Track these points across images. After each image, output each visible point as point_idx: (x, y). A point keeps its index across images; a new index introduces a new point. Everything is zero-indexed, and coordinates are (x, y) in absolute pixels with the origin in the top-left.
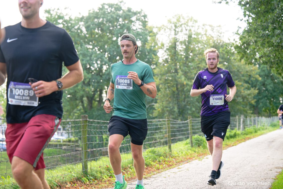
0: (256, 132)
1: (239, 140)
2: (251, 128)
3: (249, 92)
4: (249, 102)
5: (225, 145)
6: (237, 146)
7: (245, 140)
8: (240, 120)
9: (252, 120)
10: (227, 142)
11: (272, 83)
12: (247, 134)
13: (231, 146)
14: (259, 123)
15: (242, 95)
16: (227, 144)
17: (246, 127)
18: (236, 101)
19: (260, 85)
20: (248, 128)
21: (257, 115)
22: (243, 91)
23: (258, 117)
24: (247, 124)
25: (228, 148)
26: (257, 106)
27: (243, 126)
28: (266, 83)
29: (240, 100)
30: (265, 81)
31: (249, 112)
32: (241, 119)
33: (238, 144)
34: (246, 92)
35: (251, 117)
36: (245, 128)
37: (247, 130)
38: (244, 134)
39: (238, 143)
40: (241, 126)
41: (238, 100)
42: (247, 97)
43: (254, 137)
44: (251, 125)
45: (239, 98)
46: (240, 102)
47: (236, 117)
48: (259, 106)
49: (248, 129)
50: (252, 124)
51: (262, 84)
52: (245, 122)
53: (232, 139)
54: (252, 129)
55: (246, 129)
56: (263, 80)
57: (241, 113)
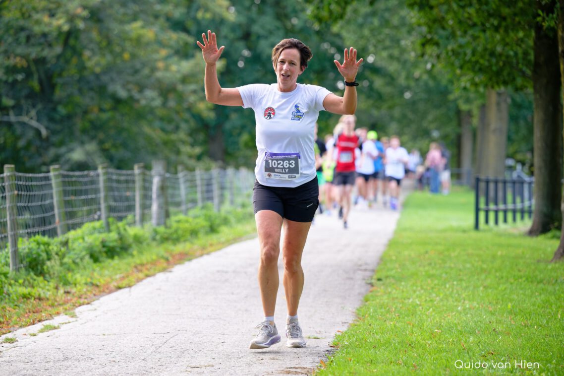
0: (213, 229)
1: (142, 265)
2: (192, 213)
3: (186, 66)
4: (189, 109)
5: (86, 284)
6: (133, 288)
7: (169, 262)
8: (151, 183)
9: (198, 182)
10: (94, 270)
11: (278, 28)
12: (176, 240)
13: (111, 292)
14: (227, 194)
15: (159, 81)
16: (95, 282)
17: (172, 209)
18: (136, 106)
19: (231, 36)
20: (181, 217)
21: (220, 163)
22: (160, 65)
23: (224, 168)
24: (177, 199)
25: (96, 296)
26: (219, 125)
27: (160, 207)
28: (256, 29)
29: (153, 99)
30: (252, 21)
31: (186, 149)
32: (151, 177)
33: (139, 280)
34: (174, 68)
35: (192, 170)
36: (167, 215)
37: (179, 222)
38: (165, 239)
39: (141, 275)
40: (155, 207)
41: (143, 102)
42: (180, 87)
43: (204, 251)
44: (194, 202)
45: (149, 93)
46: (152, 111)
47: (132, 169)
48: (228, 126)
49: (181, 220)
50: (199, 196)
51: (239, 33)
52: (170, 191)
53: (116, 262)
54: (196, 217)
55: (173, 219)
56: (242, 19)
57: (154, 154)
